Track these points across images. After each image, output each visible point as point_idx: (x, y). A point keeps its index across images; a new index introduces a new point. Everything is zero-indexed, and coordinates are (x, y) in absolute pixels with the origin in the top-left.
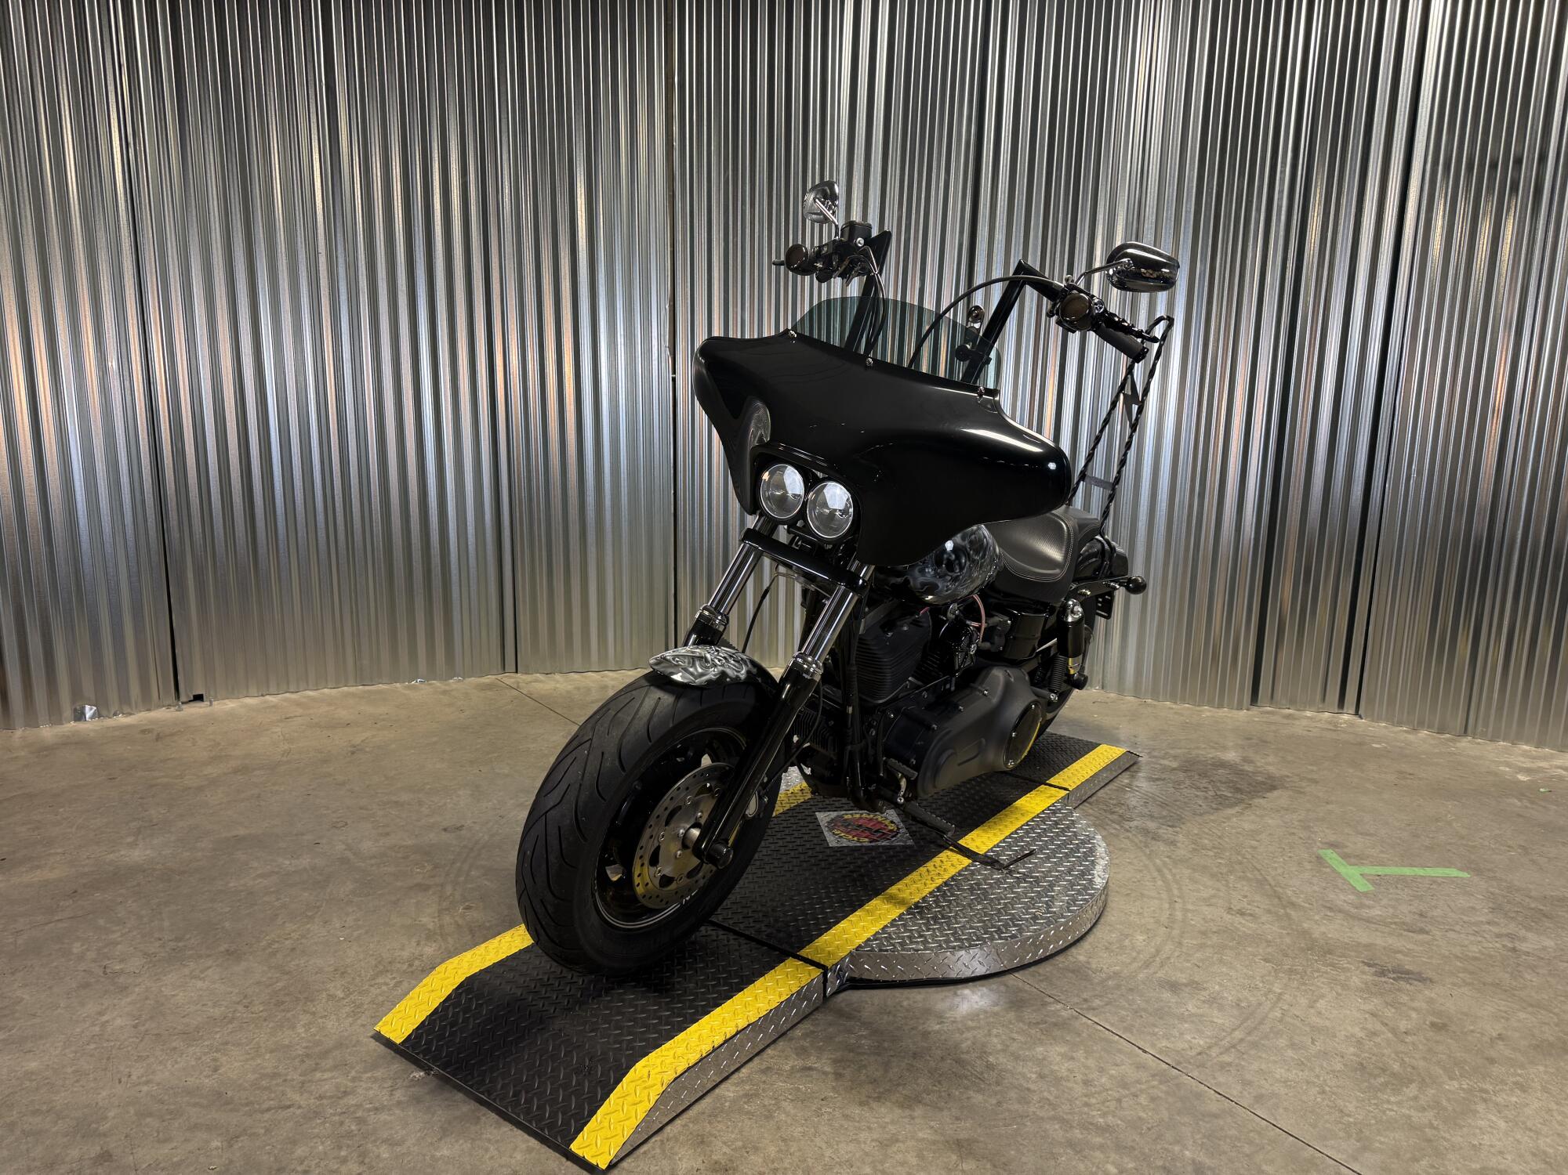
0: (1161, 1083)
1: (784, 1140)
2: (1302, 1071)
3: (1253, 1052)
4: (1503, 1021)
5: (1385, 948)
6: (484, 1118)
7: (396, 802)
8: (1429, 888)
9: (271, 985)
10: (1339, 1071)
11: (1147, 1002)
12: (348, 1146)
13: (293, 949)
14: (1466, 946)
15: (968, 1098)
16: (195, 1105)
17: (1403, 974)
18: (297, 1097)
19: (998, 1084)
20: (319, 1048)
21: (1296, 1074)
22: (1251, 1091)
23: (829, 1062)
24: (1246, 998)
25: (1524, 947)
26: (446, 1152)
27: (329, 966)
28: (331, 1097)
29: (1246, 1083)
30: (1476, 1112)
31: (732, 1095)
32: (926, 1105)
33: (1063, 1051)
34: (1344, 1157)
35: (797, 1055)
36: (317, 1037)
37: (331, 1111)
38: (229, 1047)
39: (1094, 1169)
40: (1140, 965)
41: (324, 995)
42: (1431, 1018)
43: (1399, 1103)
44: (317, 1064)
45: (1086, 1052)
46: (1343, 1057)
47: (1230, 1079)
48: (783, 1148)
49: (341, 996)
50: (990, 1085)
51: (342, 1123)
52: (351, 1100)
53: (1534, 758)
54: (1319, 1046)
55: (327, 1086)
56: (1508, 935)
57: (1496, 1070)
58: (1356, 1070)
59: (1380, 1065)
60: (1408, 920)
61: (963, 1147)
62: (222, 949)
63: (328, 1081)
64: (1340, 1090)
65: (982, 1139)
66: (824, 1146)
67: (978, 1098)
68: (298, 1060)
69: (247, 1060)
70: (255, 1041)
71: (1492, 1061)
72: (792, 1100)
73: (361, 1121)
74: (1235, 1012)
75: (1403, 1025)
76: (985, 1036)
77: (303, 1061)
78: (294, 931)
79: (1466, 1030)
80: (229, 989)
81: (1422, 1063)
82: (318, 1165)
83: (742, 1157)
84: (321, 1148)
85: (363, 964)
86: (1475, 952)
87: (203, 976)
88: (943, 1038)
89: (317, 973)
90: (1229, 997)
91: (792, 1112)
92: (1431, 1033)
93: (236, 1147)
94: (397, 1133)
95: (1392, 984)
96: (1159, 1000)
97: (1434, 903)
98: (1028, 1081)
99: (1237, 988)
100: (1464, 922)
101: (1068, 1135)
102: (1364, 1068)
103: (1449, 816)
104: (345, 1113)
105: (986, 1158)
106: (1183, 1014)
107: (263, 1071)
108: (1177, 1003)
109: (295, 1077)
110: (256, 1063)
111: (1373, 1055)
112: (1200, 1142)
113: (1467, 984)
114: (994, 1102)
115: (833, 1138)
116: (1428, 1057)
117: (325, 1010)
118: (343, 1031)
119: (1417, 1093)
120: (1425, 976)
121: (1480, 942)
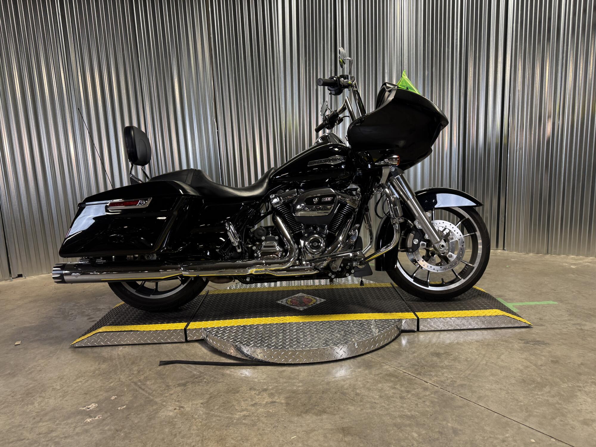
0: (435, 394)
1: (260, 435)
2: (498, 385)
3: (475, 379)
4: (582, 357)
6: (117, 437)
7: (99, 309)
8: (542, 309)
9: (27, 386)
10: (514, 384)
11: (427, 362)
13: (40, 371)
14: (561, 329)
15: (347, 409)
17: (537, 342)
18: (28, 435)
19: (361, 401)
20: (44, 412)
21: (496, 387)
22: (476, 395)
23: (283, 398)
24: (470, 357)
25: (586, 328)
27: (56, 376)
28: (45, 433)
29: (473, 392)
30: (577, 395)
31: (237, 416)
32: (328, 413)
33: (390, 385)
34: (521, 420)
35: (269, 397)
36: (44, 407)
37: (44, 440)
39: (407, 435)
40: (422, 347)
41: (51, 389)
42: (551, 359)
43: (542, 395)
44: (41, 419)
45: (400, 385)
46: (515, 377)
47: (466, 391)
48: (260, 438)
49: (58, 387)
50: (357, 402)
51: (47, 445)
52: (54, 434)
53: (576, 260)
54: (504, 374)
56: (578, 324)
57: (583, 377)
58: (521, 382)
59: (532, 379)
60: (535, 321)
61: (345, 430)
62: (7, 373)
63: (43, 427)
64: (516, 392)
65: (354, 426)
66: (280, 436)
67: (352, 408)
68: (32, 418)
69: (7, 420)
70: (13, 411)
71: (580, 374)
72: (266, 417)
74: (466, 363)
75: (540, 363)
76: (355, 381)
77: (34, 418)
78: (42, 363)
79: (566, 362)
80: (6, 390)
81: (550, 377)
83: (240, 444)
85: (72, 374)
86: (566, 332)
88: (336, 384)
89: (49, 379)
90: (463, 357)
91: (266, 422)
92: (552, 365)
95: (532, 346)
96: (432, 361)
97: (545, 314)
98: (375, 399)
99: (466, 353)
100: (559, 320)
101: (394, 421)
102: (525, 381)
103: (546, 282)
104: (49, 440)
105: (356, 434)
106: (443, 366)
107: (14, 424)
108: (440, 361)
109: (29, 426)
110: (11, 421)
111: (528, 375)
112: (454, 419)
113: (564, 344)
114: (360, 409)
115: (284, 432)
116: (552, 374)
117: (50, 395)
118: (56, 404)
119: (549, 390)
120: (545, 342)
121: (567, 327)
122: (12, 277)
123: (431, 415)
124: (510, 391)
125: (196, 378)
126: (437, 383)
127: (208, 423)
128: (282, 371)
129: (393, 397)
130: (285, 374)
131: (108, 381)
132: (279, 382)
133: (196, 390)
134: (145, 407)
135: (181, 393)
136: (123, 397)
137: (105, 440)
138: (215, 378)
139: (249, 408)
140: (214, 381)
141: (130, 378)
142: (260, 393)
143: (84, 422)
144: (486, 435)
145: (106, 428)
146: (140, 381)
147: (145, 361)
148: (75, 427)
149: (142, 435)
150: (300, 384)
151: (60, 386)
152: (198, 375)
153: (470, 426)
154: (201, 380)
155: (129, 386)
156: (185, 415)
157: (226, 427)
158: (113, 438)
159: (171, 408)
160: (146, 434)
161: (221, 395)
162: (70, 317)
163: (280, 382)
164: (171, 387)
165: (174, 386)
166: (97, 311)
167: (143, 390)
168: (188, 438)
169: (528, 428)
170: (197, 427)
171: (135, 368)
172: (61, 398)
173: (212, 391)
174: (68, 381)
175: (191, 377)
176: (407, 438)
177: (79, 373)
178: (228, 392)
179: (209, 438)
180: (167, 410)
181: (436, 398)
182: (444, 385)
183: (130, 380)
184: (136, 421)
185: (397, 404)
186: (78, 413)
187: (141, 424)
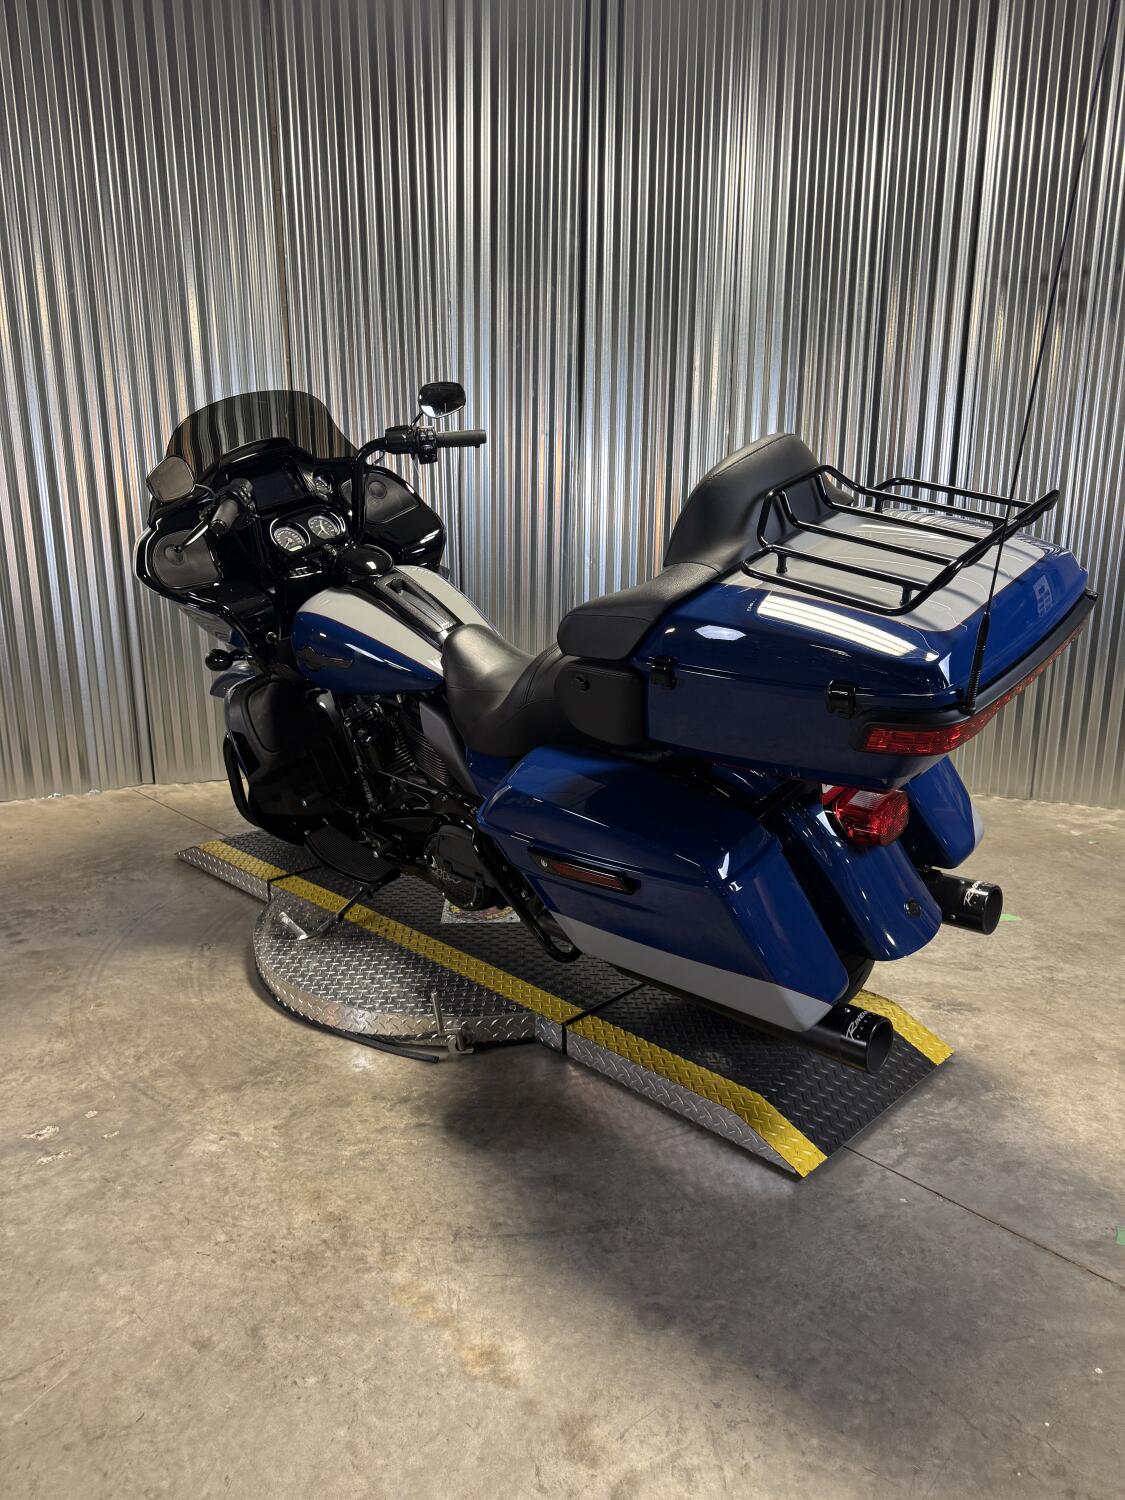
1: (395, 1189)
4: (1036, 1039)
5: (943, 985)
6: (109, 1194)
7: (29, 911)
14: (1012, 979)
15: (567, 1139)
17: (956, 1006)
25: (1060, 976)
26: (71, 1226)
31: (348, 1154)
32: (527, 1147)
34: (891, 1162)
35: (412, 1114)
43: (941, 1115)
48: (395, 1196)
53: (1086, 816)
56: (1050, 968)
60: (965, 960)
61: (558, 1181)
65: (576, 1173)
66: (432, 1191)
72: (405, 1154)
79: (1004, 1049)
83: (355, 1206)
86: (1019, 984)
91: (405, 1164)
94: (23, 1213)
95: (946, 1015)
97: (989, 945)
98: (620, 1121)
100: (1013, 959)
105: (579, 1189)
113: (1009, 1011)
114: (589, 1140)
115: (441, 1184)
116: (970, 1074)
120: (974, 1006)
121: (1024, 975)
125: (262, 1075)
127: (291, 1166)
131: (74, 1080)
132: (431, 1084)
133: (262, 1100)
134: (158, 1133)
135: (232, 1106)
136: (108, 1114)
137: (86, 1198)
138: (300, 1074)
140: (298, 1081)
141: (121, 1072)
142: (393, 1106)
143: (37, 1163)
145: (85, 1176)
146: (142, 1079)
148: (19, 1175)
149: (159, 1188)
152: (264, 1067)
154: (271, 1078)
155: (119, 1090)
156: (243, 1151)
157: (326, 1174)
158: (100, 1194)
159: (212, 1137)
160: (166, 1188)
161: (315, 1111)
163: (433, 1085)
164: (210, 1093)
165: (215, 1091)
167: (152, 1098)
168: (251, 1196)
169: (900, 1178)
170: (268, 1174)
171: (132, 1052)
173: (294, 1102)
175: (251, 1072)
177: (10, 1061)
178: (328, 1103)
179: (293, 1195)
180: (205, 1140)
183: (119, 1077)
184: (144, 1163)
186: (21, 1146)
187: (155, 1168)
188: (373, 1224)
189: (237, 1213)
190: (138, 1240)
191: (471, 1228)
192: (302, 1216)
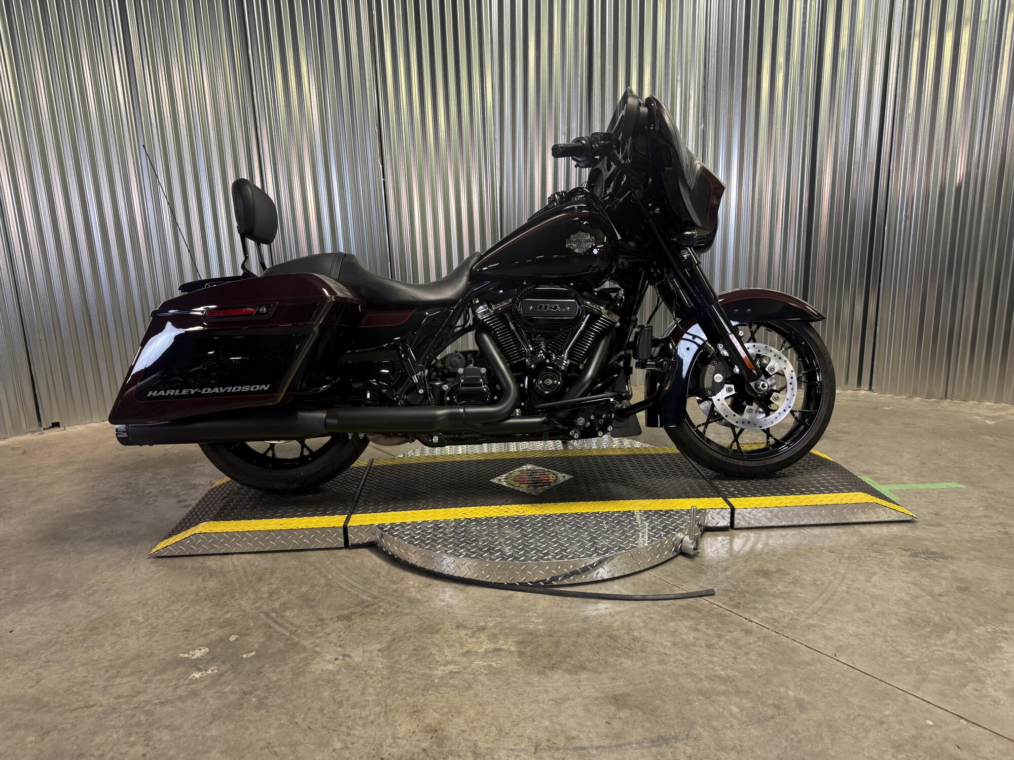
0: (764, 641)
1: (480, 705)
2: (869, 627)
3: (830, 616)
4: (1008, 582)
5: (914, 537)
6: (246, 704)
7: (195, 484)
8: (939, 497)
9: (88, 616)
10: (895, 625)
11: (748, 585)
12: (137, 733)
13: (108, 590)
14: (972, 533)
15: (620, 663)
16: (18, 710)
17: (931, 555)
18: (100, 698)
19: (642, 651)
20: (121, 660)
21: (866, 631)
22: (832, 644)
23: (514, 643)
24: (820, 578)
26: (214, 733)
27: (135, 599)
28: (128, 696)
29: (828, 638)
30: (1000, 648)
31: (440, 673)
32: (589, 670)
33: (689, 624)
34: (909, 687)
35: (490, 640)
36: (121, 653)
37: (126, 707)
38: (51, 663)
39: (721, 710)
40: (740, 560)
41: (129, 622)
42: (955, 584)
43: (943, 645)
44: (118, 672)
45: (706, 624)
46: (896, 615)
47: (816, 636)
48: (480, 711)
49: (141, 619)
50: (636, 652)
51: (133, 716)
52: (142, 698)
53: (995, 410)
54: (878, 608)
55: (124, 689)
56: (1000, 524)
57: (1010, 617)
58: (907, 624)
59: (925, 619)
60: (928, 518)
61: (619, 700)
62: (53, 593)
63: (124, 685)
64: (899, 639)
65: (633, 693)
66: (512, 707)
67: (627, 663)
68: (103, 670)
69: (63, 672)
70: (71, 658)
71: (1005, 610)
72: (487, 674)
73: (149, 713)
74: (813, 588)
75: (937, 590)
76: (630, 617)
77: (107, 671)
78: (110, 577)
79: (982, 590)
80: (55, 621)
81: (955, 616)
82: (111, 750)
83: (448, 719)
84: (115, 736)
85: (160, 597)
86: (979, 536)
87: (36, 613)
88: (598, 621)
89: (124, 605)
90: (808, 578)
91: (487, 682)
92: (959, 594)
93: (47, 739)
94: (176, 720)
95: (924, 561)
96: (757, 584)
97: (944, 506)
98: (665, 648)
99: (813, 572)
100: (968, 517)
101: (699, 686)
102: (914, 621)
103: (944, 449)
104: (136, 708)
105: (638, 707)
106: (775, 593)
107: (75, 680)
108: (770, 585)
109: (100, 683)
110: (70, 675)
111: (919, 612)
112: (799, 684)
113: (978, 559)
114: (641, 665)
115: (519, 700)
116: (959, 610)
117: (128, 632)
118: (141, 647)
119: (955, 637)
120: (946, 555)
121: (981, 529)
122: (44, 426)
123: (759, 677)
124: (888, 638)
125: (367, 607)
126: (767, 622)
127: (393, 683)
128: (508, 597)
129: (694, 645)
130: (513, 601)
131: (221, 610)
132: (503, 615)
133: (368, 627)
134: (286, 654)
135: (345, 633)
136: (247, 638)
137: (228, 708)
138: (398, 607)
139: (458, 659)
140: (396, 612)
141: (258, 605)
142: (474, 633)
143: (189, 678)
144: (852, 711)
145: (227, 690)
146: (274, 610)
147: (278, 575)
148: (176, 687)
149: (286, 701)
150: (541, 620)
151: (143, 617)
152: (369, 601)
153: (824, 696)
154: (375, 609)
155: (256, 618)
156: (354, 670)
157: (423, 690)
158: (239, 705)
159: (329, 657)
160: (292, 701)
161: (411, 637)
162: (148, 499)
163: (506, 616)
164: (327, 622)
165: (332, 619)
166: (191, 489)
167: (281, 625)
168: (361, 708)
169: (921, 701)
170: (375, 690)
171: (265, 589)
172: (147, 638)
173: (394, 630)
174: (156, 608)
175: (358, 605)
176: (721, 715)
177: (173, 595)
178: (421, 630)
179: (396, 708)
180: (324, 661)
181: (767, 649)
182: (779, 625)
183: (257, 608)
184: (274, 679)
185: (703, 656)
186: (178, 664)
187: (283, 683)
188: (465, 735)
189: (350, 724)
190: (268, 746)
191: (548, 740)
192: (405, 727)
